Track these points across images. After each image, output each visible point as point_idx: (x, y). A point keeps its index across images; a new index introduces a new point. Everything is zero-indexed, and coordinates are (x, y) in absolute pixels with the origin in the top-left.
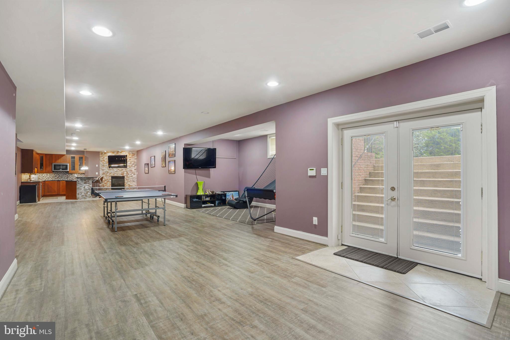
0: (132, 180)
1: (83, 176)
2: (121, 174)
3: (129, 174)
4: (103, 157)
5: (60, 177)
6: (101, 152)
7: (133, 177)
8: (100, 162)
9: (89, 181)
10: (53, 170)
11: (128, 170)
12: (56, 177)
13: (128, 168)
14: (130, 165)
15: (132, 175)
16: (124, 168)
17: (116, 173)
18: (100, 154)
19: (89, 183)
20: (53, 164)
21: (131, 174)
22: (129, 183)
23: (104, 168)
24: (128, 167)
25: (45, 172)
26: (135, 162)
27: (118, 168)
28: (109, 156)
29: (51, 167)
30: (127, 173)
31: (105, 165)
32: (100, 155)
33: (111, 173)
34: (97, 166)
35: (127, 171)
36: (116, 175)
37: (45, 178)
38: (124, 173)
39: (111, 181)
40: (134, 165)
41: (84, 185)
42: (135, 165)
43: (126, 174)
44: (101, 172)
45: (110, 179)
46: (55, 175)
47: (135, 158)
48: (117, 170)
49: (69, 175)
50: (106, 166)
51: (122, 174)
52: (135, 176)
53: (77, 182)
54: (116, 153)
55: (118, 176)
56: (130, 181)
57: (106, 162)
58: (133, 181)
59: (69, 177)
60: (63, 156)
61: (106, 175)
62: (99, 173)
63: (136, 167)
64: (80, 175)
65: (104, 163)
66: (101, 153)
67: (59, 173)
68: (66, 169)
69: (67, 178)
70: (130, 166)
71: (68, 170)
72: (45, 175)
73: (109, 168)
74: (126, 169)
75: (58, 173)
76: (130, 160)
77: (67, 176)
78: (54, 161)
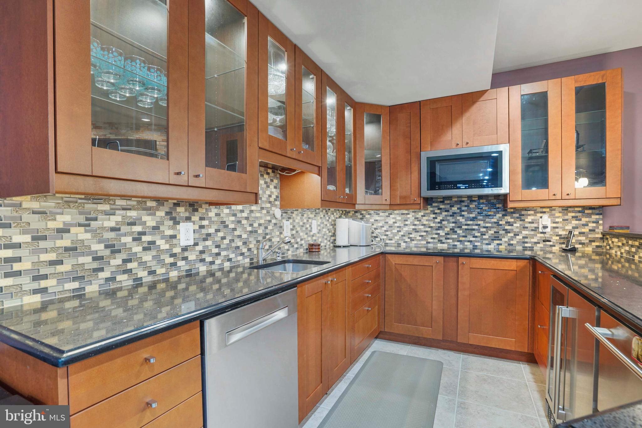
1: (592, 225)
5: (459, 232)
10: (425, 192)
12: (442, 233)
20: (424, 156)
25: (393, 206)
29: (415, 175)
37: (395, 235)
46: (438, 220)
49: (509, 219)
59: (507, 232)
60: (474, 102)
64: (575, 222)
67: (455, 209)
68: (496, 180)
69: (496, 237)
71: (504, 189)
75: (453, 206)
77: (497, 223)
78: (427, 136)
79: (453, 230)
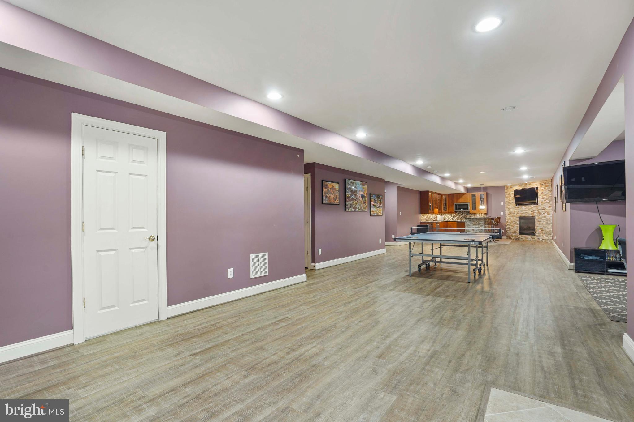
0: (545, 222)
2: (530, 214)
3: (541, 214)
4: (508, 193)
6: (506, 186)
7: (547, 218)
8: (506, 199)
9: (480, 223)
10: (455, 211)
11: (540, 208)
12: (459, 218)
13: (540, 206)
14: (543, 200)
15: (546, 214)
16: (534, 206)
17: (524, 212)
18: (505, 188)
19: (479, 225)
20: (455, 204)
21: (544, 214)
22: (541, 227)
23: (510, 206)
24: (540, 204)
25: (449, 213)
26: (550, 196)
27: (527, 206)
28: (514, 191)
29: (453, 207)
30: (539, 212)
31: (511, 202)
32: (505, 190)
33: (519, 212)
34: (502, 204)
35: (538, 210)
36: (524, 215)
38: (535, 213)
39: (518, 223)
40: (547, 201)
41: (474, 226)
42: (549, 200)
43: (537, 214)
44: (507, 212)
45: (517, 221)
46: (458, 216)
47: (549, 190)
48: (525, 208)
50: (512, 204)
51: (532, 214)
52: (550, 216)
53: (465, 223)
54: (523, 186)
55: (527, 216)
56: (542, 224)
57: (513, 199)
58: (547, 224)
60: (463, 195)
61: (513, 215)
62: (504, 213)
63: (551, 203)
65: (511, 199)
66: (507, 188)
67: (462, 213)
68: (467, 209)
70: (542, 202)
71: (469, 210)
72: (449, 215)
73: (515, 207)
74: (537, 207)
75: (460, 213)
76: (542, 193)
77: (470, 216)
78: (455, 200)
79: (461, 218)
